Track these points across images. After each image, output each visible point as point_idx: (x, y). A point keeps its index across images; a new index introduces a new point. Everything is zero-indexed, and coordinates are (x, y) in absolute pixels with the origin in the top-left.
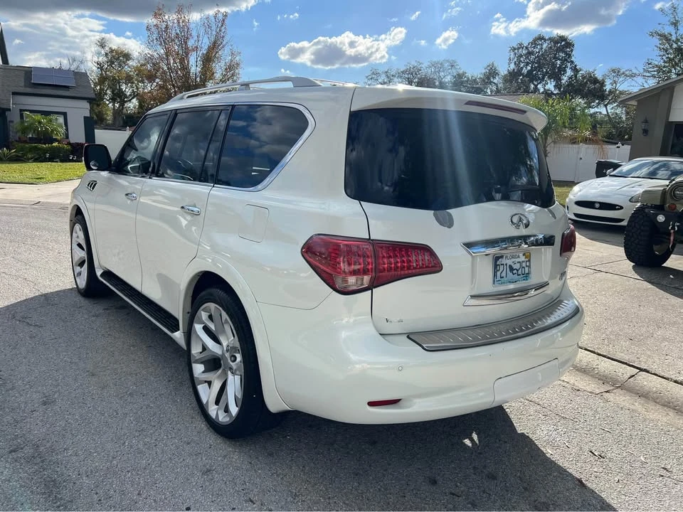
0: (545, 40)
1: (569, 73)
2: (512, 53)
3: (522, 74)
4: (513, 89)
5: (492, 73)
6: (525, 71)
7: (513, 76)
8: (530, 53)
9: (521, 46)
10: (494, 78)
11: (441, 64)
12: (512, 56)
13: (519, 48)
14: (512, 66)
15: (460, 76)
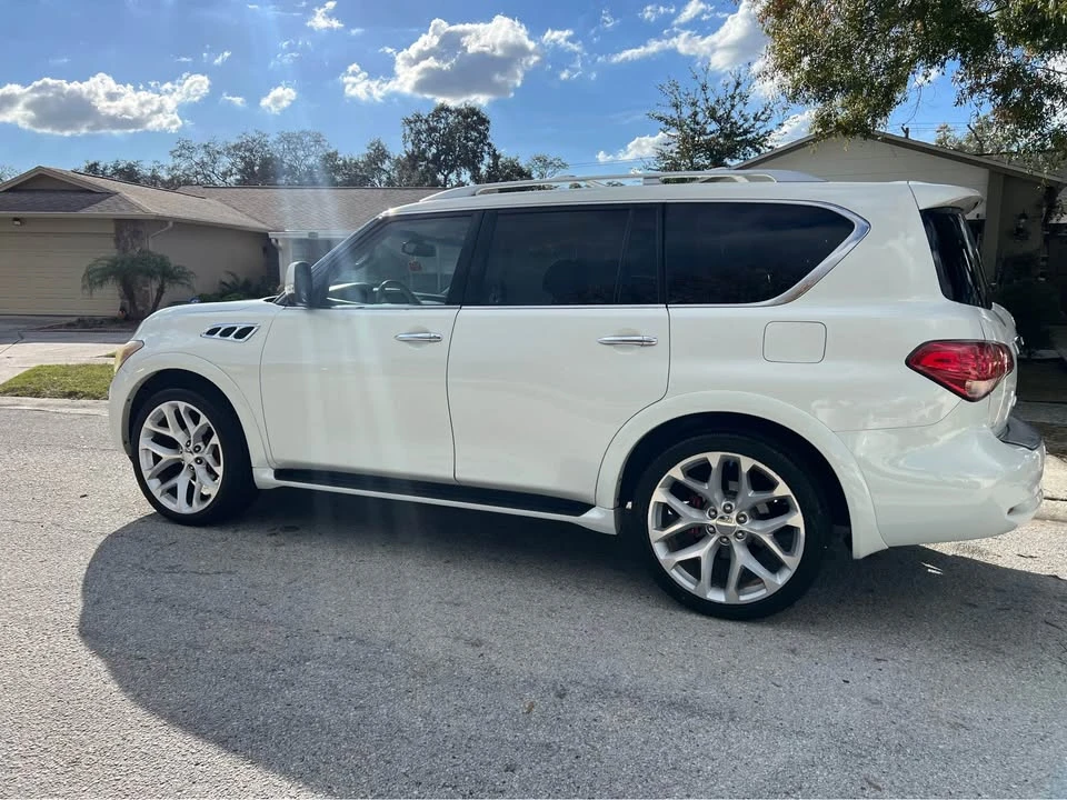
0: (451, 112)
1: (488, 160)
2: (407, 128)
3: (426, 159)
4: (416, 179)
5: (380, 154)
6: (429, 155)
7: (414, 159)
8: (432, 130)
9: (418, 118)
10: (383, 162)
11: (298, 138)
12: (408, 132)
13: (416, 121)
14: (410, 147)
15: (331, 157)
